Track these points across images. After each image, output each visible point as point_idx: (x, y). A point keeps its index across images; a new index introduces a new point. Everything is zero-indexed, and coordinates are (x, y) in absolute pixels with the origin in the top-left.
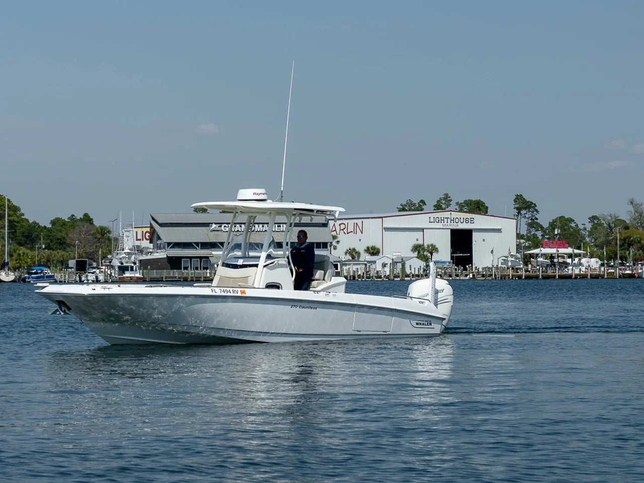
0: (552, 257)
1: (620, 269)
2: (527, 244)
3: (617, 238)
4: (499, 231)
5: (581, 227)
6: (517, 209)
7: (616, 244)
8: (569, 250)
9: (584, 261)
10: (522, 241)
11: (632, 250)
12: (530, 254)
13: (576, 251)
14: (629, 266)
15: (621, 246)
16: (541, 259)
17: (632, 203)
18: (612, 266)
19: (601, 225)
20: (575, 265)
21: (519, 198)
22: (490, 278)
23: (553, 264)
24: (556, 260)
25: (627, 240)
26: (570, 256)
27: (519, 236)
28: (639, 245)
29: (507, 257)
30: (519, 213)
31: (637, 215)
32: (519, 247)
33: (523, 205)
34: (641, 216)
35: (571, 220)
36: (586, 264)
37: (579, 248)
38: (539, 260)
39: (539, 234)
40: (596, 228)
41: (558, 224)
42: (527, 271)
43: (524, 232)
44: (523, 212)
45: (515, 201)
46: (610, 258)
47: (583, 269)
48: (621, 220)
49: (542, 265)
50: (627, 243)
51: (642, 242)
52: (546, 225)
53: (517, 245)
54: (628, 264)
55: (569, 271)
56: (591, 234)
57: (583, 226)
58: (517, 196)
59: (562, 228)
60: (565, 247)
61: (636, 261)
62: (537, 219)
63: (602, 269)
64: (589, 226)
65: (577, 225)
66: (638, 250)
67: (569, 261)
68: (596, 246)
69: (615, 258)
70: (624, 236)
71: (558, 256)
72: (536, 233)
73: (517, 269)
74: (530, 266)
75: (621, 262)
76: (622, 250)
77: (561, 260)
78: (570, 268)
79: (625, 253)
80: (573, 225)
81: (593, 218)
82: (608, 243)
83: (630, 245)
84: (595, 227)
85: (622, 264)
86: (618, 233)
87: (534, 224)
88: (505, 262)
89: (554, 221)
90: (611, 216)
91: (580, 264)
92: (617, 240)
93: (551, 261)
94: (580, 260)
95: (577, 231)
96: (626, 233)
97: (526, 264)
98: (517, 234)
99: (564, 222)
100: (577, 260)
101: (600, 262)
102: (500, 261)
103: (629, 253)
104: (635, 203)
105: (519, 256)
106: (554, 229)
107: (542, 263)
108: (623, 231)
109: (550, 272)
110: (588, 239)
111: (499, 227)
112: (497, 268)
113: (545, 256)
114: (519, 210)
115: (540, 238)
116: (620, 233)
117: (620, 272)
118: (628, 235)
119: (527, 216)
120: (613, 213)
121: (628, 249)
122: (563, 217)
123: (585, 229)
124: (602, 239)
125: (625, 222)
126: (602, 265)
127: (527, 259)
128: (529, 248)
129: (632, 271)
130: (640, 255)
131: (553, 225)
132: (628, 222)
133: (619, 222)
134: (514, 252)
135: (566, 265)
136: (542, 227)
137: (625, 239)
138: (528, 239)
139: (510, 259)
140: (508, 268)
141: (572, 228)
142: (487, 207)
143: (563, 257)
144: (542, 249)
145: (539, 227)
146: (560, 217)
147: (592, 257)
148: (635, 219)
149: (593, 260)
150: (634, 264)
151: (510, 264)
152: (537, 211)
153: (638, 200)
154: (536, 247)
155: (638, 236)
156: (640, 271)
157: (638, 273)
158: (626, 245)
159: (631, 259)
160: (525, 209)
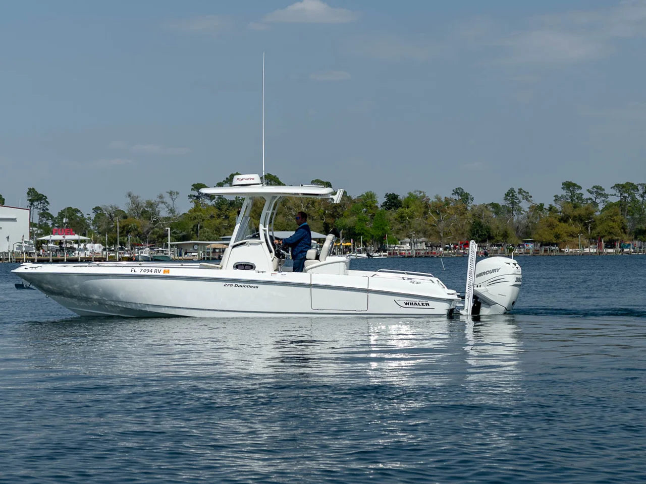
0: (61, 243)
1: (120, 253)
2: (39, 232)
3: (117, 225)
4: (14, 220)
5: (86, 216)
6: (30, 200)
7: (116, 231)
8: (76, 237)
9: (88, 246)
10: (35, 229)
11: (130, 237)
12: (42, 240)
13: (82, 238)
14: (127, 251)
15: (120, 233)
16: (51, 245)
17: (130, 196)
18: (113, 251)
19: (103, 215)
20: (80, 250)
21: (32, 191)
22: (7, 262)
23: (62, 249)
24: (63, 246)
25: (126, 228)
26: (77, 242)
27: (32, 225)
28: (136, 233)
29: (21, 243)
30: (32, 204)
31: (134, 206)
32: (32, 234)
33: (35, 198)
34: (137, 207)
35: (77, 211)
36: (90, 249)
37: (84, 235)
38: (49, 245)
39: (50, 223)
40: (99, 218)
41: (66, 214)
42: (39, 255)
43: (36, 221)
44: (36, 203)
45: (28, 194)
46: (110, 244)
47: (88, 253)
48: (120, 210)
49: (52, 250)
50: (125, 231)
51: (139, 229)
52: (55, 215)
53: (30, 232)
54: (126, 249)
55: (76, 255)
56: (95, 222)
57: (88, 216)
58: (30, 189)
59: (70, 218)
60: (72, 234)
61: (133, 246)
62: (47, 209)
63: (105, 253)
64: (93, 216)
65: (82, 215)
66: (135, 237)
67: (76, 246)
68: (99, 233)
69: (115, 244)
70: (123, 224)
71: (66, 242)
72: (47, 222)
73: (30, 253)
74: (41, 251)
75: (120, 247)
76: (121, 236)
77: (69, 245)
78: (77, 252)
79: (124, 239)
80: (79, 215)
81: (96, 209)
82: (109, 230)
83: (128, 232)
84: (97, 217)
85: (122, 249)
86: (118, 222)
87: (45, 214)
88: (20, 247)
89: (63, 212)
90: (111, 207)
91: (85, 249)
92: (117, 228)
93: (61, 247)
94: (85, 245)
95: (83, 220)
96: (124, 222)
97: (38, 249)
98: (30, 223)
99: (71, 213)
100: (82, 245)
101: (102, 247)
102: (16, 246)
103: (128, 239)
104: (132, 195)
105: (32, 242)
106: (62, 218)
107: (52, 248)
108: (122, 220)
109: (59, 256)
110: (92, 227)
111: (15, 217)
112: (13, 252)
113: (54, 241)
114: (32, 201)
115: (51, 226)
116: (120, 222)
117: (120, 255)
118: (127, 223)
119: (39, 207)
120: (113, 205)
121: (127, 236)
122: (71, 208)
123: (89, 218)
124: (104, 227)
125: (124, 212)
126: (104, 250)
127: (39, 245)
128: (41, 235)
129: (130, 254)
130: (137, 241)
131: (61, 215)
132: (126, 212)
133: (119, 212)
134: (27, 239)
135: (73, 249)
136: (52, 217)
137: (123, 227)
138: (40, 227)
139: (24, 245)
140: (22, 253)
141: (78, 217)
142: (4, 199)
143: (71, 243)
144: (52, 236)
145: (49, 216)
146: (68, 208)
147: (95, 242)
148: (132, 210)
149: (97, 245)
150: (132, 249)
151: (24, 249)
152: (47, 202)
153: (134, 194)
154: (47, 234)
155: (135, 224)
156: (136, 255)
157: (135, 257)
158: (125, 232)
159: (129, 244)
160: (37, 200)
